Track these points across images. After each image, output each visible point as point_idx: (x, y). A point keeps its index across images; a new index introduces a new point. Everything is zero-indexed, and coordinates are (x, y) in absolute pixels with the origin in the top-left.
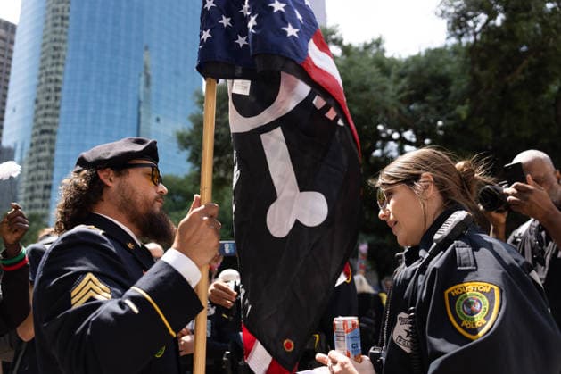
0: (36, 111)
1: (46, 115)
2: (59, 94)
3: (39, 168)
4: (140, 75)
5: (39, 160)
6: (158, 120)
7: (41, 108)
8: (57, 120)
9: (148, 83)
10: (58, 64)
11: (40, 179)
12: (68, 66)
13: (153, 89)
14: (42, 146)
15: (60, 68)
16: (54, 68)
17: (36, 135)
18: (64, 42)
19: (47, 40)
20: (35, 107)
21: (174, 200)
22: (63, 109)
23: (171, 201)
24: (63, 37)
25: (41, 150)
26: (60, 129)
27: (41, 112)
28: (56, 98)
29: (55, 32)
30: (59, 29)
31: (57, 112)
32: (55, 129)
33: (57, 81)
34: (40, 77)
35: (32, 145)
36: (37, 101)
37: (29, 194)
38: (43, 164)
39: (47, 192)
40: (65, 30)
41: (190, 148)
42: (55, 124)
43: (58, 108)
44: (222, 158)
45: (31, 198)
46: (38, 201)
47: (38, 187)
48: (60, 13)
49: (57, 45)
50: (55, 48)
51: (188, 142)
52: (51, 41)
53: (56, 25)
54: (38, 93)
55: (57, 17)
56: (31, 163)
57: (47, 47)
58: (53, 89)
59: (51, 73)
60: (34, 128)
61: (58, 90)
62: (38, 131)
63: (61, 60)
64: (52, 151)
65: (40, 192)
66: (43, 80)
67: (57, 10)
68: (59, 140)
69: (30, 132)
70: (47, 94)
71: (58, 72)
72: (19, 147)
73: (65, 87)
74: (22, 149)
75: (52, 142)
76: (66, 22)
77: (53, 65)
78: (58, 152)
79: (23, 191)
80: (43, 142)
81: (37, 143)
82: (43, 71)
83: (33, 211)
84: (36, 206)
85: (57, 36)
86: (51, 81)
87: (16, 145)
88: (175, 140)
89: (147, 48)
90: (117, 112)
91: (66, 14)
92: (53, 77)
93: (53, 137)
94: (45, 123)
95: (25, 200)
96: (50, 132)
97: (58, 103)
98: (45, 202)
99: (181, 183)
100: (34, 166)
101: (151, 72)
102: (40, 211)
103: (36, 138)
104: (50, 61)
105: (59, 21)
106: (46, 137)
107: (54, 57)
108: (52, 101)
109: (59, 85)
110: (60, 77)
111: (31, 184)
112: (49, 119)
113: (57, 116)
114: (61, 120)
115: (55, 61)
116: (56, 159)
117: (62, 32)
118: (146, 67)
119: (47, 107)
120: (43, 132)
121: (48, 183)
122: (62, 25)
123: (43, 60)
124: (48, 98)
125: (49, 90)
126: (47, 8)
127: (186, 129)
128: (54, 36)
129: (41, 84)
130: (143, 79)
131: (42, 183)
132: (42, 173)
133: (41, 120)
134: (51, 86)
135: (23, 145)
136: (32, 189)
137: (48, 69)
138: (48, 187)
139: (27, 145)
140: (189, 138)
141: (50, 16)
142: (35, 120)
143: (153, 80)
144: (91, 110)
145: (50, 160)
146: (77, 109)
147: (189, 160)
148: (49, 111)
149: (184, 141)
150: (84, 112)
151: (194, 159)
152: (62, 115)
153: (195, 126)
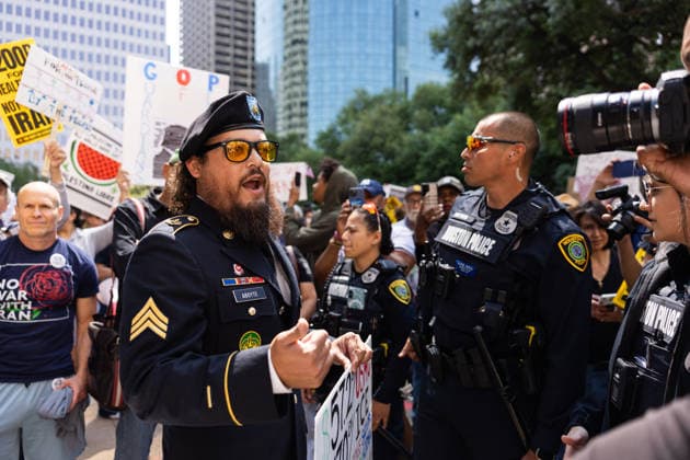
0: (286, 18)
1: (295, 22)
3: (294, 84)
5: (294, 75)
6: (417, 14)
7: (289, 15)
8: (306, 27)
11: (296, 95)
14: (295, 59)
17: (287, 47)
20: (284, 13)
21: (435, 113)
22: (312, 13)
23: (431, 114)
25: (295, 63)
26: (310, 38)
27: (290, 20)
31: (307, 16)
32: (305, 37)
35: (285, 58)
36: (285, 7)
37: (287, 113)
38: (298, 79)
39: (304, 110)
41: (447, 50)
42: (305, 32)
43: (307, 12)
44: (487, 60)
45: (290, 117)
46: (296, 120)
47: (295, 104)
51: (443, 43)
56: (286, 78)
60: (286, 38)
62: (289, 41)
64: (305, 63)
65: (296, 110)
68: (311, 50)
69: (281, 44)
72: (272, 63)
74: (276, 64)
75: (304, 52)
78: (312, 65)
79: (280, 110)
80: (295, 55)
81: (290, 55)
83: (292, 131)
84: (295, 126)
87: (269, 59)
88: (428, 41)
90: (370, 11)
93: (304, 47)
94: (296, 32)
95: (284, 118)
96: (303, 42)
97: (306, 7)
98: (303, 120)
99: (443, 92)
100: (288, 82)
102: (299, 131)
103: (289, 51)
106: (298, 47)
108: (300, 6)
111: (288, 102)
112: (299, 27)
113: (307, 22)
114: (310, 27)
116: (310, 73)
119: (296, 12)
120: (295, 42)
121: (304, 99)
124: (296, 2)
131: (298, 100)
132: (297, 89)
133: (291, 29)
135: (276, 58)
136: (289, 107)
138: (304, 104)
139: (280, 59)
140: (445, 38)
142: (285, 29)
144: (341, 10)
145: (304, 73)
146: (327, 11)
147: (446, 66)
148: (298, 17)
149: (438, 43)
150: (334, 14)
151: (451, 64)
152: (312, 21)
153: (451, 23)
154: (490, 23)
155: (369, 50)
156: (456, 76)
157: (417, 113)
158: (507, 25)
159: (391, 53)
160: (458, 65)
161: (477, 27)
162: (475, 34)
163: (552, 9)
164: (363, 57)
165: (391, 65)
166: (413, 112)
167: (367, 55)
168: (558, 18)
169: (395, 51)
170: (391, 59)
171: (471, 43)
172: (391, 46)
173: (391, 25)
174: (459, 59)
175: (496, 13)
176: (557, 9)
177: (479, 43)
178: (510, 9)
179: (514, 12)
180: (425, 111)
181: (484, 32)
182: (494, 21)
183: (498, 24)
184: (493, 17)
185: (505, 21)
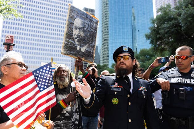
0: (102, 34)
1: (105, 35)
2: (108, 28)
3: (105, 51)
4: (132, 17)
5: (105, 49)
6: (139, 31)
7: (103, 33)
8: (108, 36)
9: (134, 19)
10: (107, 19)
11: (105, 54)
12: (110, 19)
13: (136, 21)
14: (105, 44)
15: (108, 20)
16: (106, 20)
17: (103, 41)
18: (108, 11)
19: (103, 12)
20: (102, 33)
21: (146, 57)
22: (110, 32)
23: (145, 57)
24: (107, 10)
25: (105, 46)
26: (109, 39)
27: (104, 34)
28: (107, 29)
29: (105, 9)
30: (106, 8)
31: (108, 33)
32: (108, 39)
33: (107, 24)
34: (102, 24)
35: (102, 44)
36: (102, 31)
37: (103, 59)
38: (106, 50)
39: (108, 58)
40: (108, 8)
41: (150, 39)
42: (108, 37)
43: (108, 32)
44: (162, 41)
45: (104, 60)
46: (105, 61)
47: (105, 56)
48: (106, 3)
49: (106, 13)
50: (106, 14)
52: (104, 12)
53: (105, 7)
54: (102, 29)
55: (105, 4)
56: (103, 49)
57: (103, 14)
58: (106, 27)
59: (105, 22)
60: (103, 39)
61: (108, 27)
62: (103, 40)
63: (107, 18)
64: (108, 45)
65: (106, 58)
66: (103, 24)
67: (105, 2)
68: (109, 42)
69: (101, 41)
70: (105, 29)
71: (107, 21)
72: (99, 46)
73: (109, 25)
74: (100, 46)
75: (107, 43)
76: (108, 5)
77: (105, 19)
78: (109, 46)
79: (101, 58)
80: (105, 43)
81: (104, 43)
82: (103, 22)
83: (104, 64)
84: (105, 62)
85: (106, 10)
86: (105, 24)
87: (98, 45)
88: (145, 37)
89: (133, 7)
90: (125, 31)
91: (108, 3)
92: (106, 23)
93: (108, 41)
94: (105, 37)
95: (102, 60)
96: (107, 40)
97: (108, 31)
98: (107, 61)
99: (148, 51)
100: (103, 51)
101: (135, 15)
102: (106, 63)
103: (103, 42)
104: (104, 18)
105: (106, 5)
106: (106, 41)
107: (105, 17)
108: (106, 31)
109: (108, 25)
110: (108, 23)
111: (103, 56)
112: (106, 36)
113: (108, 35)
114: (109, 36)
115: (106, 18)
116: (109, 48)
117: (107, 9)
118: (133, 14)
119: (105, 32)
120: (105, 40)
121: (108, 55)
122: (107, 6)
123: (103, 18)
124: (105, 30)
125: (105, 27)
126: (102, 2)
127: (148, 33)
128: (105, 10)
129: (103, 26)
130: (133, 18)
131: (106, 55)
132: (106, 52)
133: (104, 37)
134: (106, 26)
135: (100, 44)
136: (104, 57)
137: (104, 21)
138: (108, 56)
139: (101, 45)
140: (150, 36)
141: (103, 5)
142: (102, 37)
143: (136, 18)
144: (117, 31)
145: (107, 48)
146: (114, 32)
147: (150, 43)
148: (106, 34)
149: (148, 37)
150: (115, 32)
151: (152, 42)
152: (109, 34)
153: (151, 31)
154: (163, 31)
155: (126, 41)
156: (153, 46)
157: (141, 57)
158: (169, 31)
159: (132, 41)
160: (154, 43)
161: (159, 32)
162: (159, 34)
163: (183, 25)
164: (124, 43)
165: (132, 45)
166: (139, 57)
167: (125, 42)
168: (185, 27)
169: (133, 41)
170: (132, 43)
171: (158, 36)
172: (132, 40)
173: (131, 34)
174: (154, 41)
175: (165, 28)
176: (184, 25)
177: (160, 36)
178: (169, 26)
179: (171, 27)
180: (143, 57)
181: (162, 33)
182: (165, 30)
183: (166, 31)
184: (164, 29)
185: (168, 30)
